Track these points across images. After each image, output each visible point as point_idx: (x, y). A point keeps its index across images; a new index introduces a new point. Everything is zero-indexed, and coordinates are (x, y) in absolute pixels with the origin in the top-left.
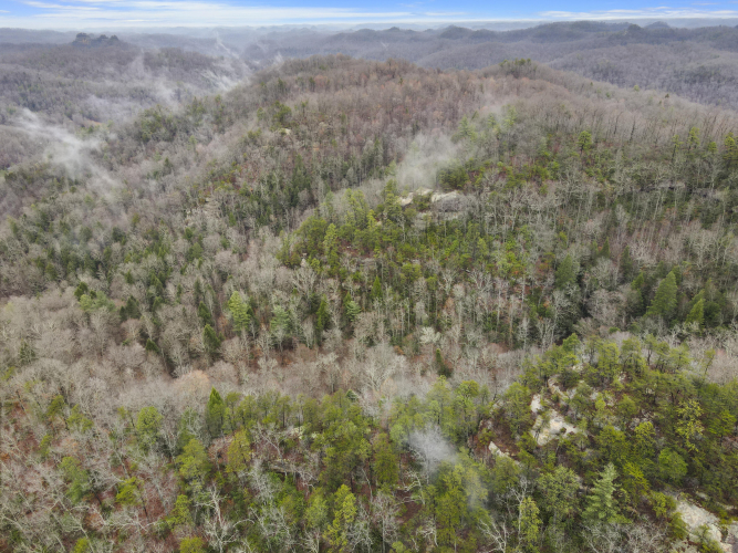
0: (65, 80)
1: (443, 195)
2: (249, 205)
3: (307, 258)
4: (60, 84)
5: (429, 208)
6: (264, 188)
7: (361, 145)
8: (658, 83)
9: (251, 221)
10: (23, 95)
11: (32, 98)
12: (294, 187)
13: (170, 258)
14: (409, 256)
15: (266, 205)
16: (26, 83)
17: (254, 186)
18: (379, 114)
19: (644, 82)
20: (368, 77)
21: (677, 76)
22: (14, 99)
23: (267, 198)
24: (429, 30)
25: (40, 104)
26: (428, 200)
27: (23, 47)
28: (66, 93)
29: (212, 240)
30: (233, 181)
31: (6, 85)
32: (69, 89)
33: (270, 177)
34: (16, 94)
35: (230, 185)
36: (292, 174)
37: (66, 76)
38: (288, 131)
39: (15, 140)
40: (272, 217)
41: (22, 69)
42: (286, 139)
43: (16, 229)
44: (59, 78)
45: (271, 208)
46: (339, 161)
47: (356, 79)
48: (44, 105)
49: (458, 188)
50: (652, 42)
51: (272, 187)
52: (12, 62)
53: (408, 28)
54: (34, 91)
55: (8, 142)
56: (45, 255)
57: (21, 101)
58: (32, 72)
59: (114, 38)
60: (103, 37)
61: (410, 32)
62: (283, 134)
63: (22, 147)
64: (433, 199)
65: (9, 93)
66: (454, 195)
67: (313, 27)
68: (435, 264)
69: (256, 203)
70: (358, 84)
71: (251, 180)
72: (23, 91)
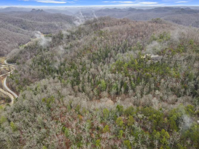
0: (32, 21)
1: (154, 56)
3: (118, 71)
4: (31, 23)
5: (150, 59)
6: (99, 52)
7: (122, 41)
8: (191, 24)
9: (96, 61)
10: (21, 25)
11: (24, 26)
12: (106, 52)
13: (78, 70)
14: (146, 71)
16: (22, 22)
17: (96, 52)
18: (125, 33)
19: (187, 24)
20: (119, 23)
21: (196, 23)
22: (19, 26)
23: (100, 55)
24: (124, 9)
25: (26, 28)
27: (18, 12)
28: (33, 25)
29: (88, 66)
30: (91, 50)
31: (17, 22)
32: (33, 24)
33: (100, 49)
34: (20, 25)
36: (105, 49)
37: (32, 20)
38: (103, 37)
39: (22, 37)
40: (102, 60)
41: (21, 18)
42: (103, 39)
44: (30, 21)
45: (101, 58)
46: (117, 45)
47: (115, 23)
48: (27, 28)
49: (158, 54)
50: (187, 13)
52: (18, 16)
53: (119, 8)
54: (24, 24)
55: (20, 37)
56: (43, 68)
57: (21, 27)
58: (23, 19)
59: (42, 10)
60: (39, 10)
61: (119, 9)
62: (102, 38)
63: (24, 39)
64: (151, 57)
65: (18, 25)
66: (157, 56)
67: (92, 7)
68: (154, 74)
69: (97, 56)
70: (116, 25)
71: (95, 50)
72: (21, 24)
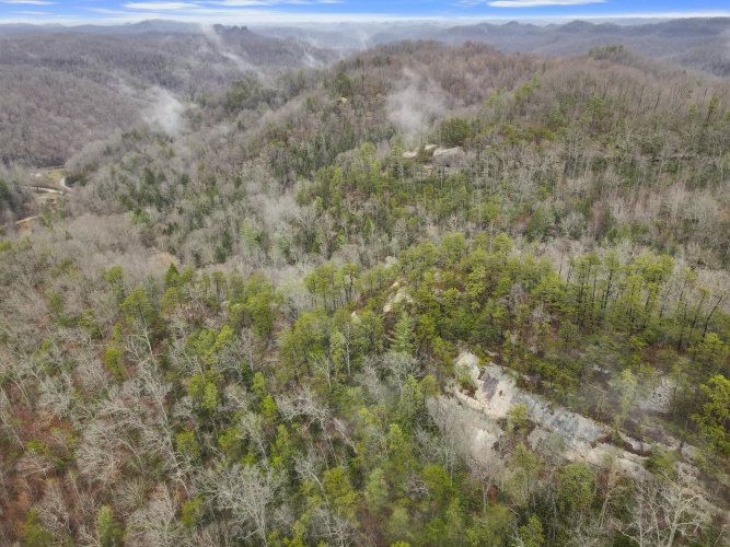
1: (445, 151)
2: (295, 161)
4: (188, 67)
5: (431, 162)
6: (310, 147)
9: (293, 174)
10: (157, 75)
11: (163, 77)
13: (216, 198)
14: (403, 201)
15: (309, 162)
16: (161, 64)
17: (303, 145)
22: (149, 78)
23: (311, 156)
25: (170, 82)
26: (431, 154)
28: (193, 74)
30: (286, 140)
31: (145, 66)
32: (195, 71)
33: (319, 138)
34: (152, 73)
35: (282, 143)
36: (340, 137)
38: (344, 100)
40: (313, 172)
41: (160, 52)
42: (341, 108)
43: (113, 173)
44: (189, 61)
45: (314, 165)
48: (173, 84)
49: (460, 145)
51: (319, 147)
54: (167, 71)
56: (127, 193)
57: (155, 79)
58: (168, 55)
59: (244, 28)
60: (235, 28)
62: (340, 102)
64: (435, 153)
65: (146, 72)
66: (455, 151)
69: (300, 159)
71: (301, 140)
72: (158, 71)
